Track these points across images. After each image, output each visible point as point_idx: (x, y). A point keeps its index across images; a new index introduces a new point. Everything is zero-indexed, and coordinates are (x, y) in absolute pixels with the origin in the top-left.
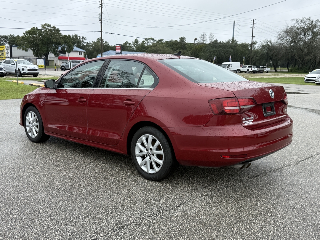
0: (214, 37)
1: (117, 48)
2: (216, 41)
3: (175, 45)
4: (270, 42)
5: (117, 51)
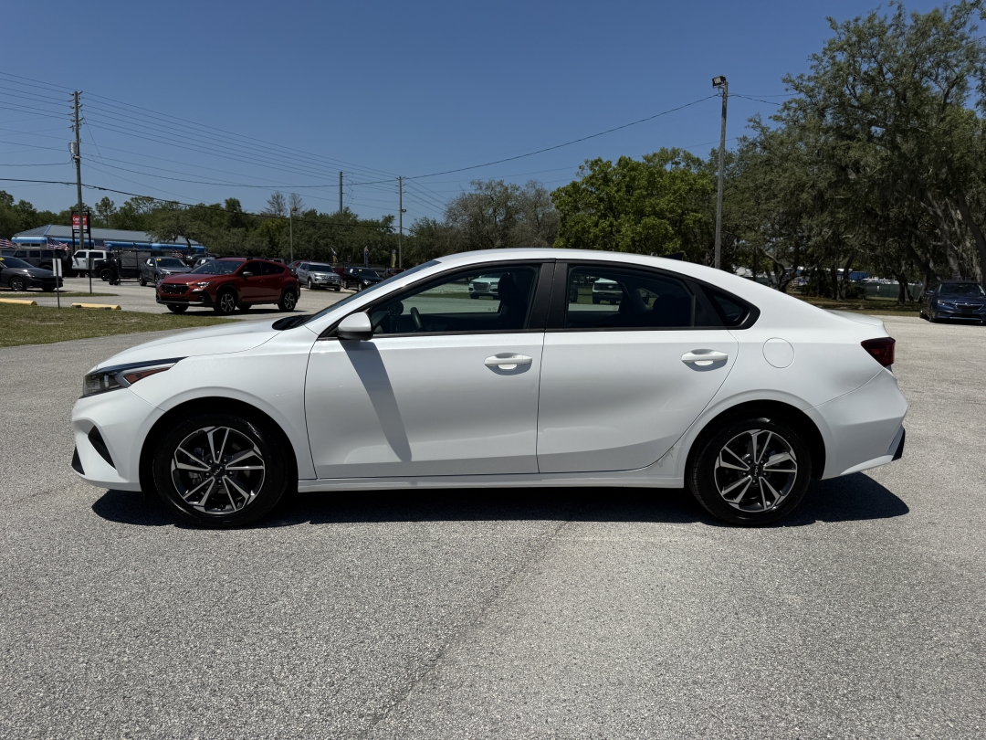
0: (302, 203)
1: (77, 219)
5: (75, 227)
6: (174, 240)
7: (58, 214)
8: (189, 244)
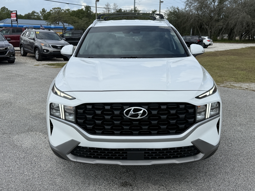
1: (12, 15)
2: (120, 10)
3: (81, 13)
4: (177, 9)
5: (12, 19)
6: (58, 24)
7: (24, 15)
8: (64, 26)
